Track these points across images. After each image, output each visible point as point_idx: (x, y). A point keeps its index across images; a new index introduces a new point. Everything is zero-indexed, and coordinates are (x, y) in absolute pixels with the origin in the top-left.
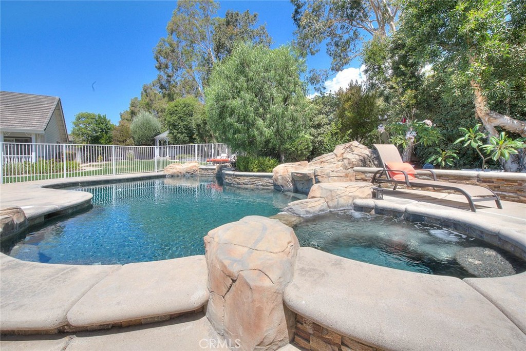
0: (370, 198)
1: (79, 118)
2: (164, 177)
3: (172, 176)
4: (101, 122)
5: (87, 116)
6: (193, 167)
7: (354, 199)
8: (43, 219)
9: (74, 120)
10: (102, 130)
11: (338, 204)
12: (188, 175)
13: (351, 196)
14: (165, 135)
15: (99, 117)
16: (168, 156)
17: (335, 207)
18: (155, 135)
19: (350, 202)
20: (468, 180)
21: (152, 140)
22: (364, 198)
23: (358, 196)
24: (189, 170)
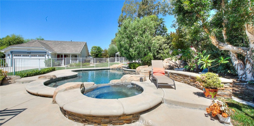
0: (139, 81)
1: (92, 48)
2: (109, 69)
3: (112, 69)
4: (99, 49)
5: (95, 47)
6: (120, 66)
7: (132, 81)
8: (61, 79)
9: (91, 49)
10: (99, 52)
11: (125, 82)
12: (118, 69)
13: (130, 80)
14: (118, 53)
15: (98, 47)
16: (119, 61)
17: (124, 83)
18: (116, 53)
19: (130, 82)
20: (188, 77)
21: (114, 55)
22: (136, 81)
23: (134, 80)
24: (118, 67)
